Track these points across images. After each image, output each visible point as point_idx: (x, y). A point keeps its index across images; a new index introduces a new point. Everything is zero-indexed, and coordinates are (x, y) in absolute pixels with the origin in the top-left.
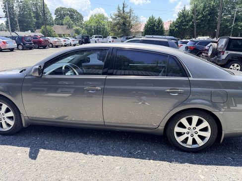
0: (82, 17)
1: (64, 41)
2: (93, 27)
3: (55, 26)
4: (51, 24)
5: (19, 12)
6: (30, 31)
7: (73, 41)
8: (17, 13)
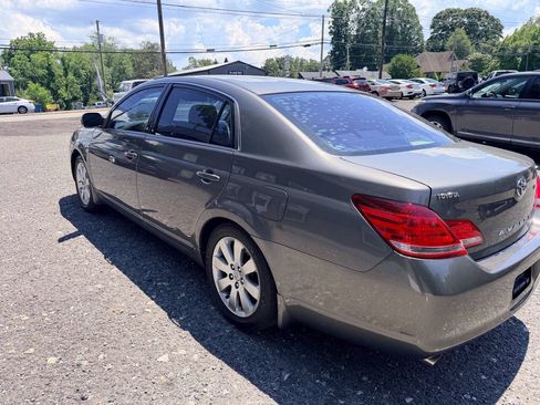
0: (498, 28)
1: (409, 87)
2: (520, 51)
3: (425, 53)
4: (418, 51)
5: (357, 31)
6: (365, 69)
7: (433, 86)
8: (354, 33)
